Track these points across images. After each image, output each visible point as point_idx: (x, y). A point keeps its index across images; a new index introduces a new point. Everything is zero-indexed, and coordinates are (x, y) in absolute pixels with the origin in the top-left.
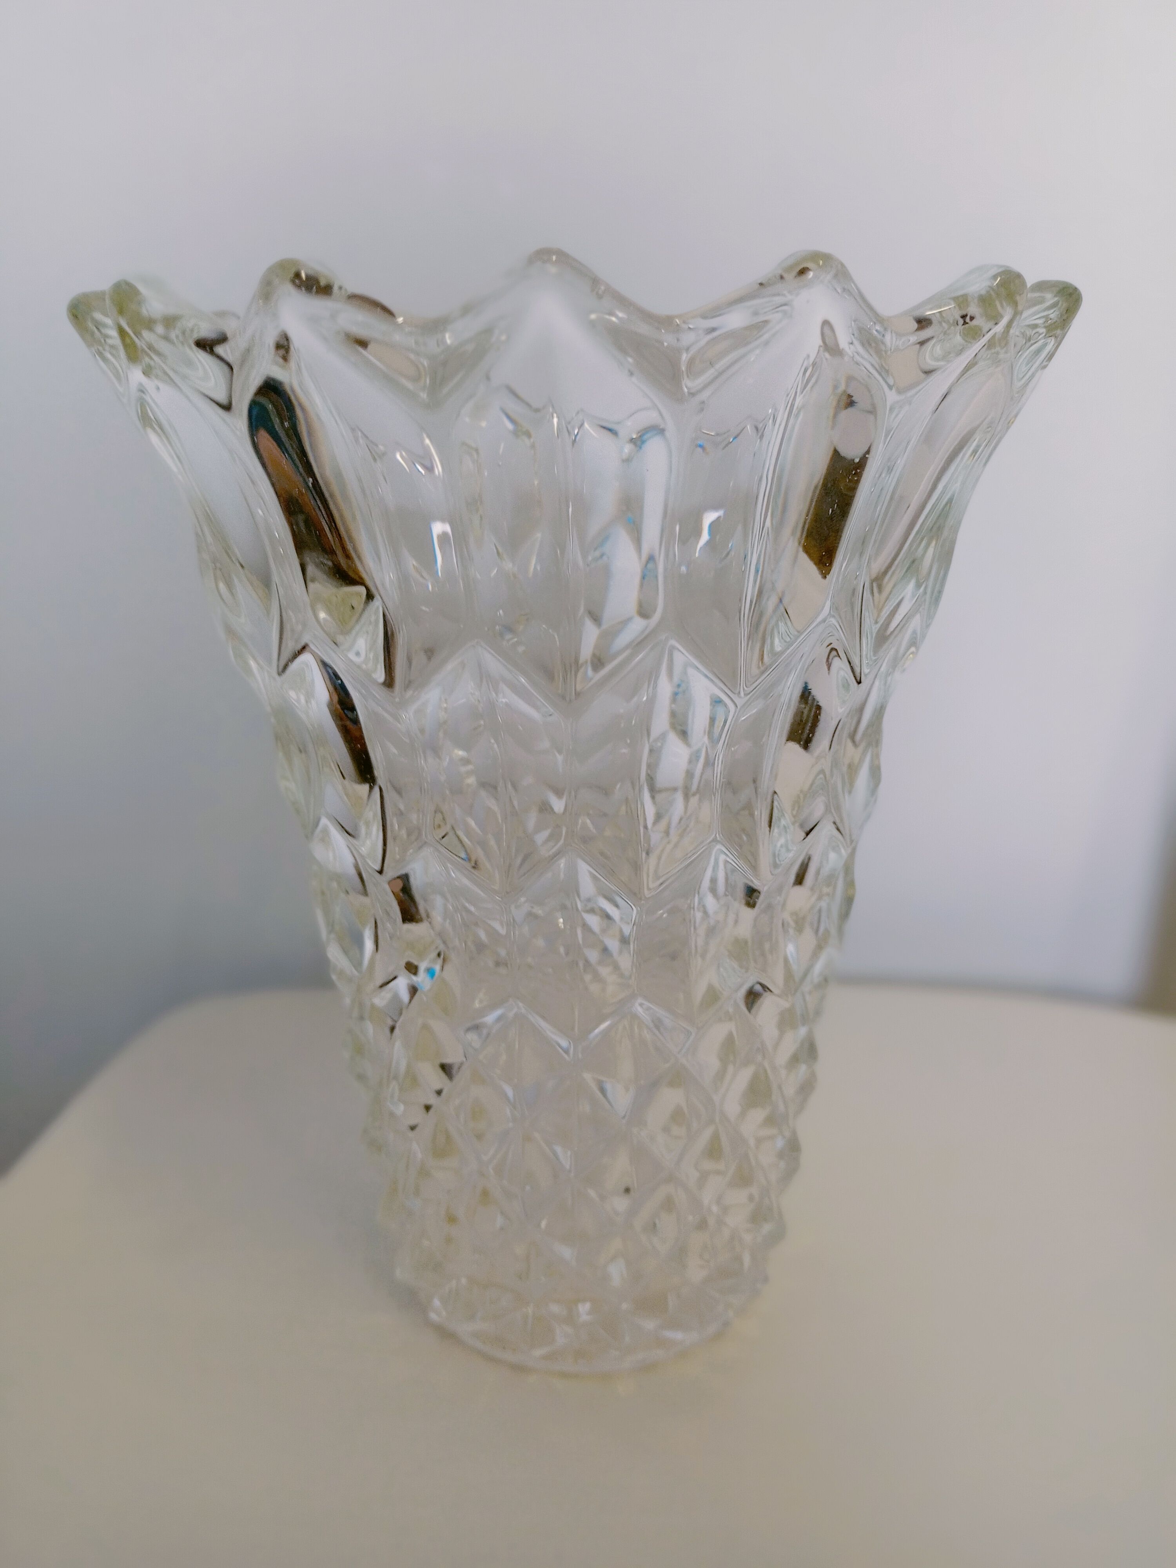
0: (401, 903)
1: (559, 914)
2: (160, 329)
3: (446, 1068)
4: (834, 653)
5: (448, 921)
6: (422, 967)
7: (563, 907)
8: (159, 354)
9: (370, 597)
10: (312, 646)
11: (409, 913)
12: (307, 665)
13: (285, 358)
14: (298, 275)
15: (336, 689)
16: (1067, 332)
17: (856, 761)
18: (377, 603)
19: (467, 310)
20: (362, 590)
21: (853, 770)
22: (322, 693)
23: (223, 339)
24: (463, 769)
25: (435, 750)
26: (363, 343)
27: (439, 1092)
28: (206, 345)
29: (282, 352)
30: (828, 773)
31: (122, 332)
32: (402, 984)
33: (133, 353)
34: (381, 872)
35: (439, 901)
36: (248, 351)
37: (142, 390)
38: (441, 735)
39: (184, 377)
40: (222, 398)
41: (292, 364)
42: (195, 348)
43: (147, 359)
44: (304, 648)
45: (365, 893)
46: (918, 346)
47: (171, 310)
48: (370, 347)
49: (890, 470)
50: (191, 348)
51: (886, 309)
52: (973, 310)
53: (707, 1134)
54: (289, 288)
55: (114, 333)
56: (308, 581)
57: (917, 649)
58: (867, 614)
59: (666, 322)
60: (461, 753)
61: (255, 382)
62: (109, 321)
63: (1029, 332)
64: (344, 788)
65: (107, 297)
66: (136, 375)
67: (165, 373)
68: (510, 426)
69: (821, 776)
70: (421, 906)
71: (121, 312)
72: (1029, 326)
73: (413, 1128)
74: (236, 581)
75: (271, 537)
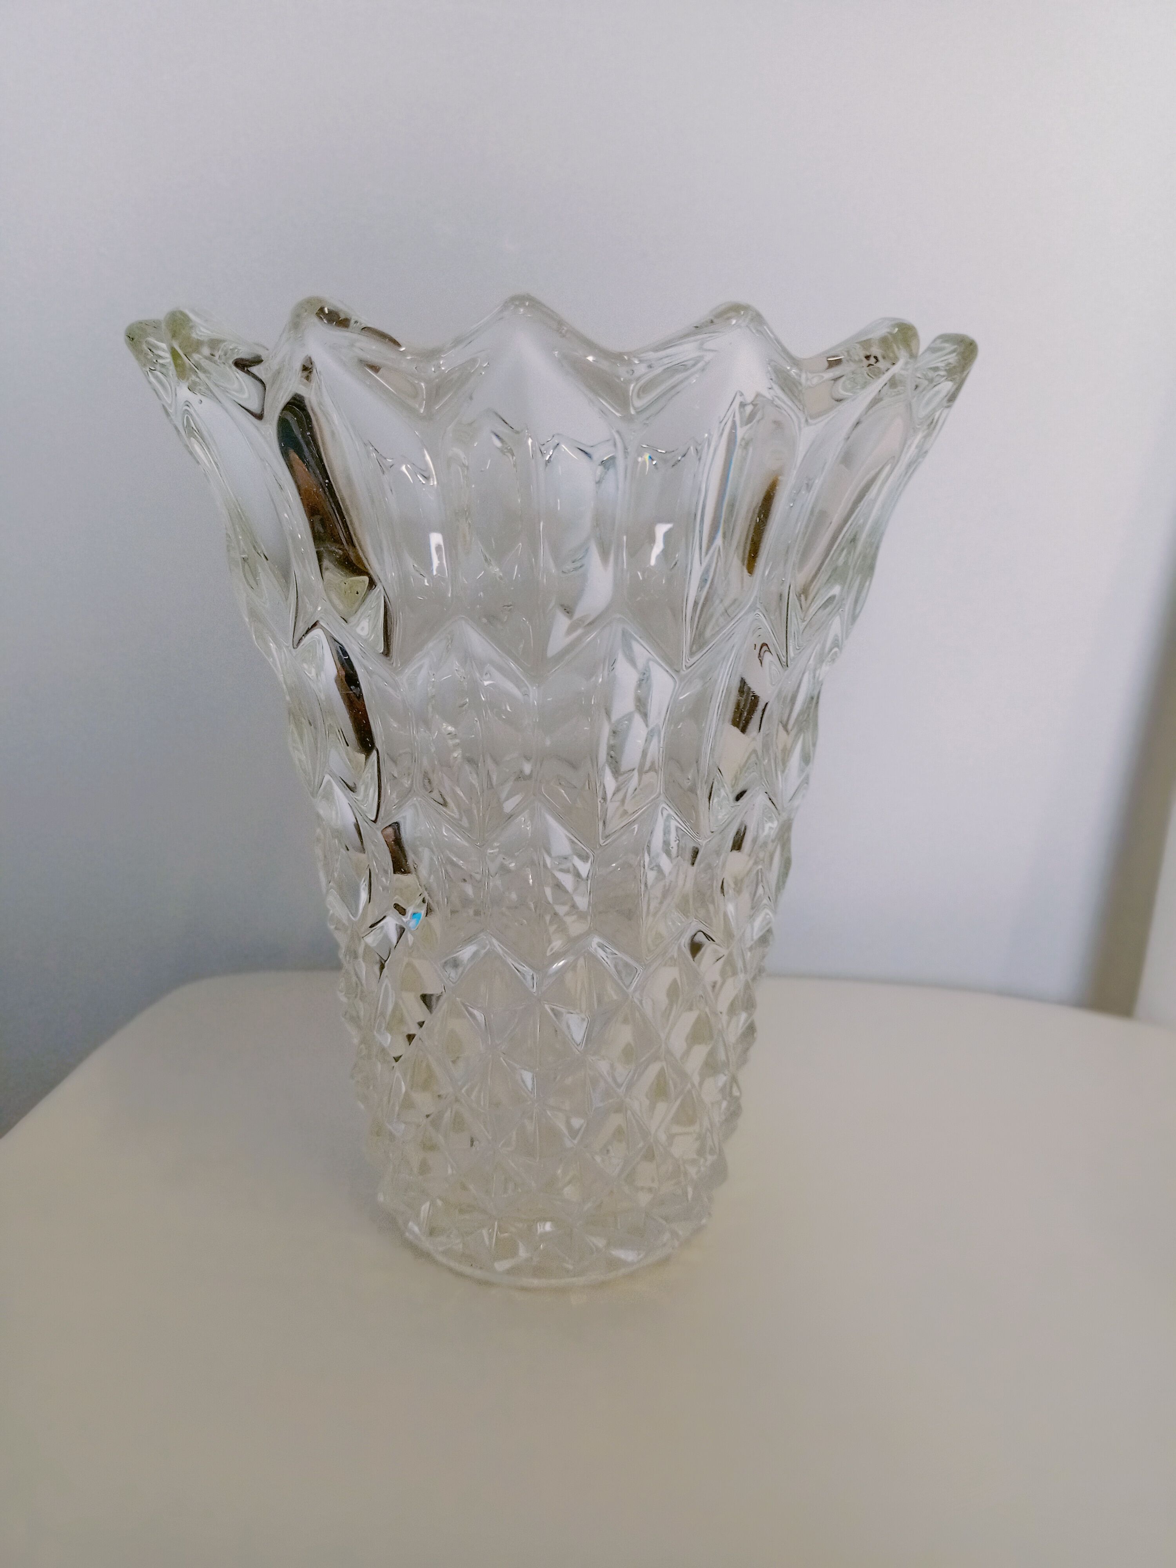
0: (392, 852)
1: (528, 870)
2: (206, 351)
3: (426, 999)
4: (765, 648)
5: (432, 876)
6: (410, 911)
7: (532, 863)
8: (205, 371)
9: (372, 584)
10: (322, 623)
11: (400, 865)
12: (319, 641)
13: (307, 378)
14: (322, 310)
15: (342, 665)
16: (966, 376)
17: (789, 746)
18: (379, 588)
19: (457, 342)
20: (366, 579)
21: (786, 753)
22: (331, 669)
23: (258, 361)
24: (450, 743)
25: (424, 721)
26: (375, 368)
27: (421, 1024)
28: (242, 365)
29: (306, 373)
30: (760, 753)
31: (174, 354)
32: (391, 923)
33: (182, 372)
34: (375, 821)
35: (426, 854)
36: (279, 372)
37: (188, 404)
38: (430, 709)
39: (225, 391)
40: (255, 407)
41: (314, 384)
42: (234, 368)
43: (194, 377)
44: (315, 625)
45: (363, 850)
46: (833, 382)
47: (216, 335)
48: (381, 372)
49: (809, 487)
50: (230, 367)
51: (798, 351)
52: (876, 351)
53: (653, 1070)
54: (315, 320)
55: (168, 355)
56: (323, 570)
57: (841, 649)
58: (793, 614)
59: (618, 357)
60: (451, 729)
61: (284, 398)
62: (164, 346)
63: (931, 374)
64: (347, 754)
65: (163, 326)
66: (184, 392)
67: (208, 388)
68: (498, 443)
69: (754, 756)
70: (411, 857)
71: (174, 336)
72: (931, 369)
73: (397, 1059)
74: (260, 570)
75: (294, 538)
